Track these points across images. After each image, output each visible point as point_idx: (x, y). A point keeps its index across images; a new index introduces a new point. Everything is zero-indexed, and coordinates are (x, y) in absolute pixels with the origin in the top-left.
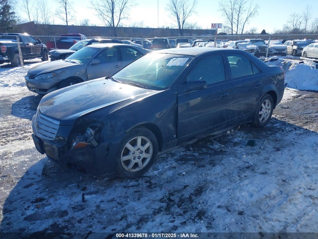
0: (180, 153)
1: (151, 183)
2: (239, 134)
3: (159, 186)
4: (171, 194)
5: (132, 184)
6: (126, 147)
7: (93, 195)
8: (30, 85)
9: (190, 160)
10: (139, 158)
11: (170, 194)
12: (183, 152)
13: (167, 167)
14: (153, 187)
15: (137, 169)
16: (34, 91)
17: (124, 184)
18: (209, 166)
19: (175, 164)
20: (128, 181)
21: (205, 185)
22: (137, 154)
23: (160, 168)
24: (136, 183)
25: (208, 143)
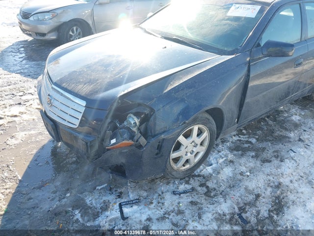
0: (232, 137)
1: (207, 187)
2: (294, 110)
3: (221, 194)
4: (242, 210)
5: (182, 187)
6: (178, 141)
7: (135, 207)
8: (24, 26)
9: (248, 149)
10: (192, 152)
11: (240, 209)
12: (234, 136)
13: (221, 161)
14: (212, 194)
15: (187, 166)
16: (30, 35)
17: (171, 187)
18: (276, 162)
19: (230, 156)
20: (176, 182)
21: (282, 193)
22: (190, 148)
23: (213, 162)
24: (188, 187)
25: (262, 123)
